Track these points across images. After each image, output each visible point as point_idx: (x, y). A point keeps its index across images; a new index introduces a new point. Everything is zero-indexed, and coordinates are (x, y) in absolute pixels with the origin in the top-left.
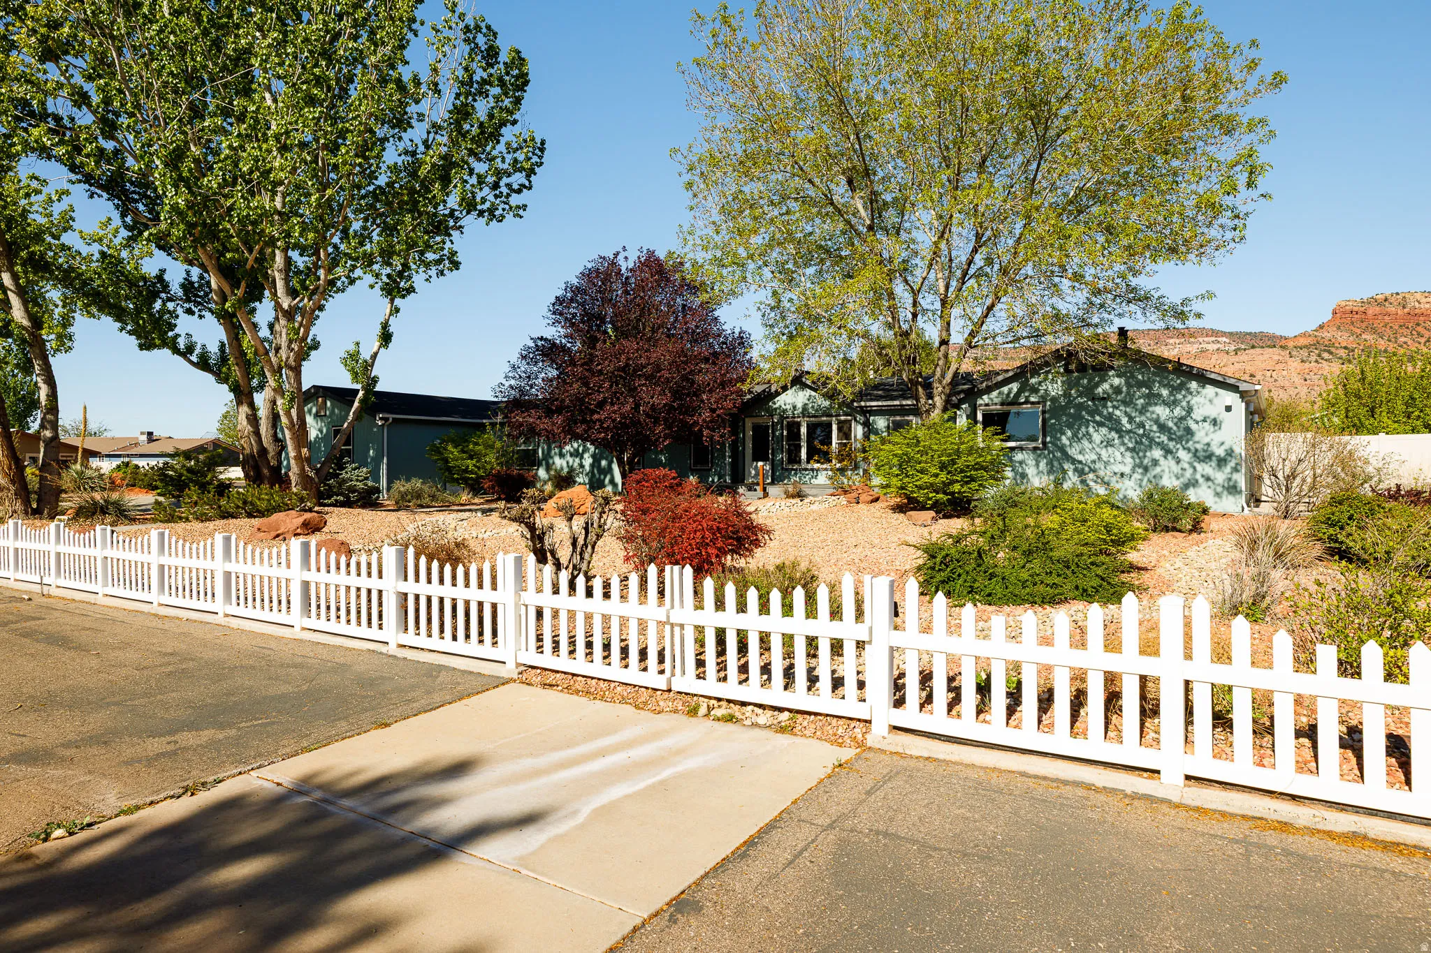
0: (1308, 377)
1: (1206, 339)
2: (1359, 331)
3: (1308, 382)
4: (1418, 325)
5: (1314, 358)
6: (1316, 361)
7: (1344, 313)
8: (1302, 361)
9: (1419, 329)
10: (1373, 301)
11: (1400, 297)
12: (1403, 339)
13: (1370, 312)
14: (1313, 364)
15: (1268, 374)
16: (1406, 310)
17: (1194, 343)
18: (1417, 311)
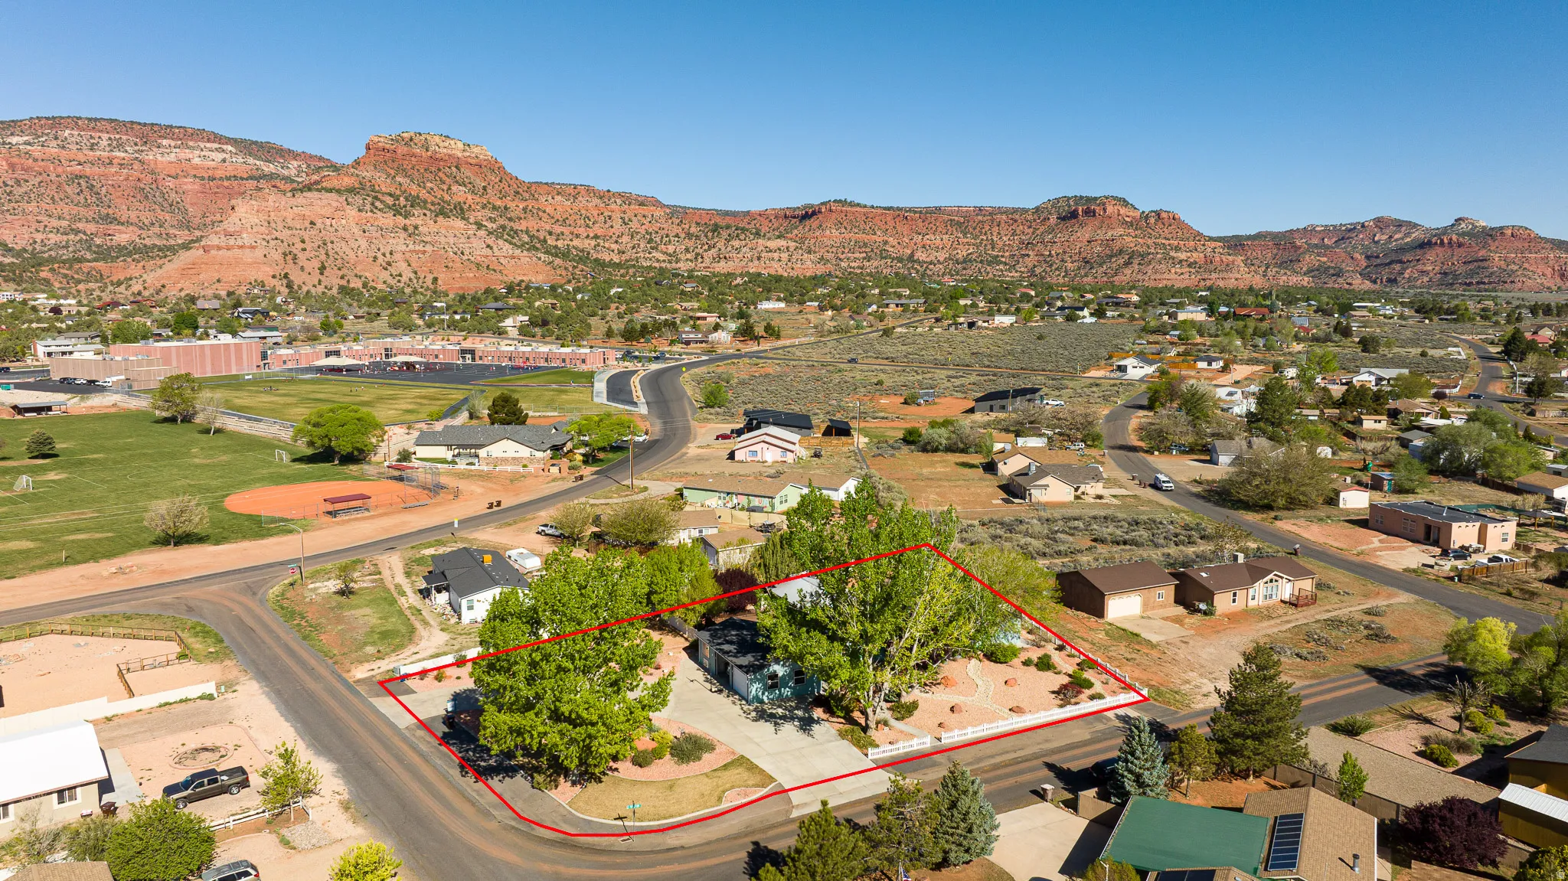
0: (366, 228)
1: (208, 145)
2: (392, 172)
3: (367, 234)
4: (439, 170)
5: (368, 207)
6: (372, 211)
7: (377, 149)
8: (359, 210)
9: (441, 174)
10: (398, 139)
11: (422, 138)
12: (429, 185)
13: (399, 151)
14: (369, 214)
15: (328, 222)
16: (429, 153)
17: (193, 148)
18: (438, 156)
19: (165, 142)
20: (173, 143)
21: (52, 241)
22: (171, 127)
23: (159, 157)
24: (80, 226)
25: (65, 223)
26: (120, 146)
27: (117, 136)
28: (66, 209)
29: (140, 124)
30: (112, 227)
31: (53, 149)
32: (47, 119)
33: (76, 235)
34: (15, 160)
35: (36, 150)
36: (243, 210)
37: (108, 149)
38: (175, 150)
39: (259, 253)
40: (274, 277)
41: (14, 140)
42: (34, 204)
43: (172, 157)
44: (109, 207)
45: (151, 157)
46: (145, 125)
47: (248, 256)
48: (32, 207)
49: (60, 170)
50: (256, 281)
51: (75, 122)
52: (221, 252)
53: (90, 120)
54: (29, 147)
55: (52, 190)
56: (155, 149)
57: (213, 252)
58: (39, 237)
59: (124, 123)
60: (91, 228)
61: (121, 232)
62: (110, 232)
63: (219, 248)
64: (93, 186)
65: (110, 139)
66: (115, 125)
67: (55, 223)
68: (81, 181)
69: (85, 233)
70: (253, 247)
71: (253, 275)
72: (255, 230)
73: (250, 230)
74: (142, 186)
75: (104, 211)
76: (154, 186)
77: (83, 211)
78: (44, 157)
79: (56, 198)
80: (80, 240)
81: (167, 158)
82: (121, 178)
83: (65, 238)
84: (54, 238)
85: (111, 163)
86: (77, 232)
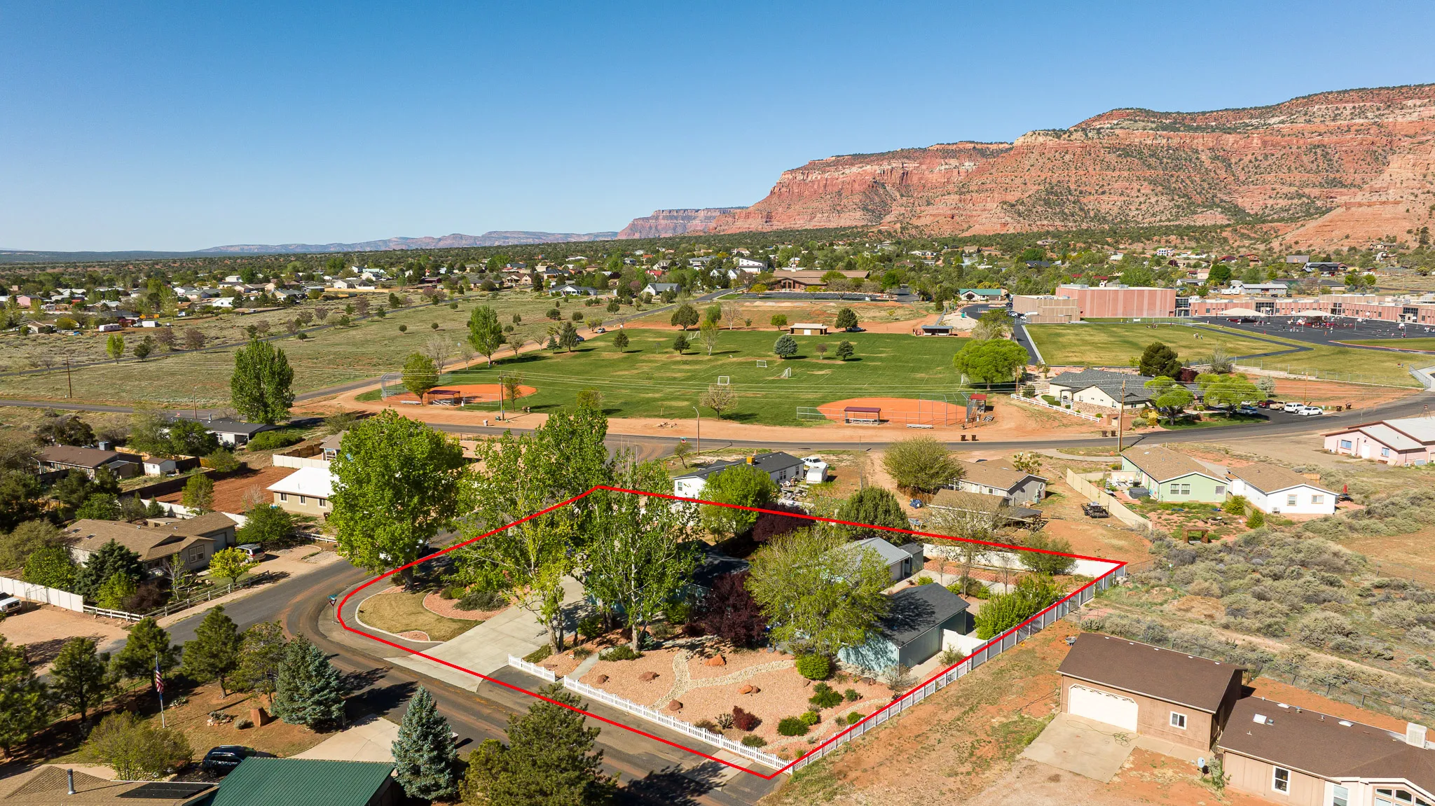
19: (1410, 103)
20: (1418, 102)
21: (1279, 206)
22: (1422, 86)
23: (1400, 119)
24: (1307, 191)
25: (1293, 189)
26: (1362, 113)
27: (1362, 104)
28: (1298, 177)
29: (1388, 88)
30: (1336, 190)
31: (1300, 124)
32: (1304, 98)
33: (1300, 199)
34: (1267, 138)
35: (1286, 128)
36: (1396, 165)
37: (1349, 117)
38: (1419, 109)
39: (1401, 208)
40: (1409, 232)
41: (1272, 121)
42: (1273, 174)
43: (1415, 116)
44: (1338, 171)
45: (1391, 120)
46: (1394, 88)
47: (1388, 211)
48: (1269, 178)
49: (1301, 142)
50: (1387, 237)
51: (1325, 97)
52: (1360, 209)
53: (1339, 92)
54: (1281, 125)
55: (1290, 161)
56: (1397, 111)
57: (1353, 209)
58: (1270, 202)
59: (1372, 91)
60: (1316, 192)
61: (1342, 194)
62: (1332, 195)
63: (1360, 205)
64: (1327, 153)
65: (1354, 107)
66: (1364, 93)
67: (1286, 189)
68: (1319, 151)
69: (1309, 197)
70: (1397, 203)
71: (1387, 230)
72: (1404, 185)
73: (1399, 185)
74: (1375, 148)
75: (1332, 176)
76: (1387, 148)
77: (1312, 177)
78: (1291, 132)
79: (1293, 168)
80: (1302, 204)
81: (1408, 118)
82: (1355, 144)
83: (1290, 202)
84: (1283, 203)
85: (1349, 131)
86: (1300, 196)
